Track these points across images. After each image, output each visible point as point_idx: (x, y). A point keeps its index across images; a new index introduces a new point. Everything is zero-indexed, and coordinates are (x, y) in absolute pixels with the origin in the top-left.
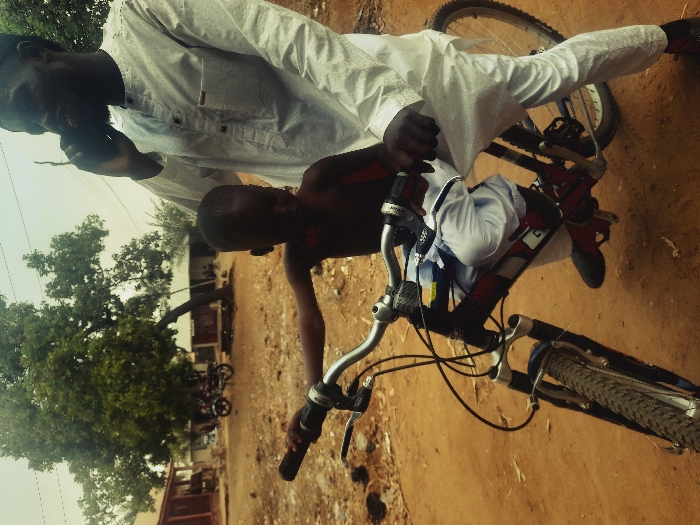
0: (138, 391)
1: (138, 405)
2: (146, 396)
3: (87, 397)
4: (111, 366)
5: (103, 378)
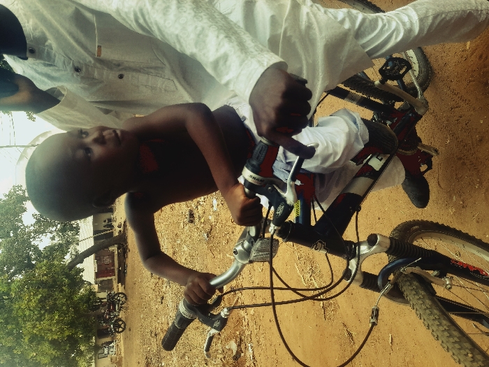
0: (52, 319)
1: (51, 329)
2: (58, 323)
4: (30, 300)
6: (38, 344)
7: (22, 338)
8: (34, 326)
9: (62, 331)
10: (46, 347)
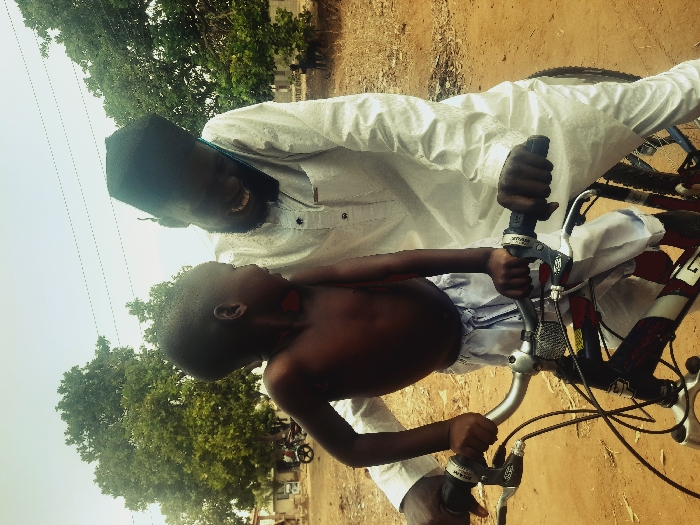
0: (226, 433)
1: (225, 448)
2: (233, 439)
3: (179, 438)
4: (201, 407)
5: (195, 420)
6: (210, 465)
7: (192, 453)
8: (206, 441)
9: (238, 449)
10: (218, 468)
